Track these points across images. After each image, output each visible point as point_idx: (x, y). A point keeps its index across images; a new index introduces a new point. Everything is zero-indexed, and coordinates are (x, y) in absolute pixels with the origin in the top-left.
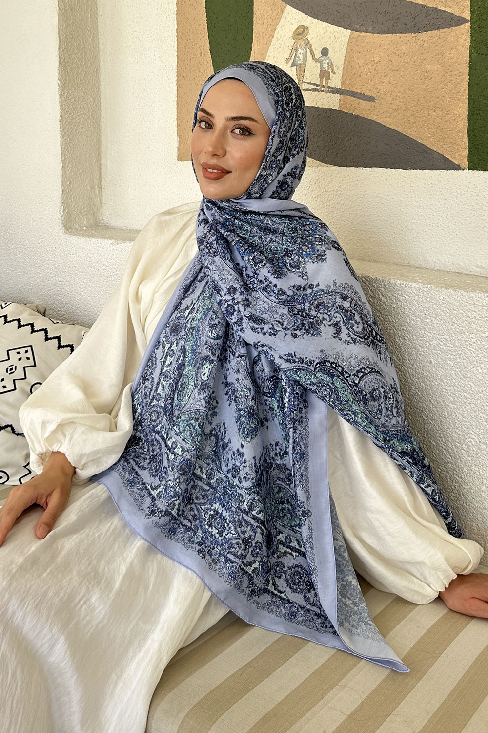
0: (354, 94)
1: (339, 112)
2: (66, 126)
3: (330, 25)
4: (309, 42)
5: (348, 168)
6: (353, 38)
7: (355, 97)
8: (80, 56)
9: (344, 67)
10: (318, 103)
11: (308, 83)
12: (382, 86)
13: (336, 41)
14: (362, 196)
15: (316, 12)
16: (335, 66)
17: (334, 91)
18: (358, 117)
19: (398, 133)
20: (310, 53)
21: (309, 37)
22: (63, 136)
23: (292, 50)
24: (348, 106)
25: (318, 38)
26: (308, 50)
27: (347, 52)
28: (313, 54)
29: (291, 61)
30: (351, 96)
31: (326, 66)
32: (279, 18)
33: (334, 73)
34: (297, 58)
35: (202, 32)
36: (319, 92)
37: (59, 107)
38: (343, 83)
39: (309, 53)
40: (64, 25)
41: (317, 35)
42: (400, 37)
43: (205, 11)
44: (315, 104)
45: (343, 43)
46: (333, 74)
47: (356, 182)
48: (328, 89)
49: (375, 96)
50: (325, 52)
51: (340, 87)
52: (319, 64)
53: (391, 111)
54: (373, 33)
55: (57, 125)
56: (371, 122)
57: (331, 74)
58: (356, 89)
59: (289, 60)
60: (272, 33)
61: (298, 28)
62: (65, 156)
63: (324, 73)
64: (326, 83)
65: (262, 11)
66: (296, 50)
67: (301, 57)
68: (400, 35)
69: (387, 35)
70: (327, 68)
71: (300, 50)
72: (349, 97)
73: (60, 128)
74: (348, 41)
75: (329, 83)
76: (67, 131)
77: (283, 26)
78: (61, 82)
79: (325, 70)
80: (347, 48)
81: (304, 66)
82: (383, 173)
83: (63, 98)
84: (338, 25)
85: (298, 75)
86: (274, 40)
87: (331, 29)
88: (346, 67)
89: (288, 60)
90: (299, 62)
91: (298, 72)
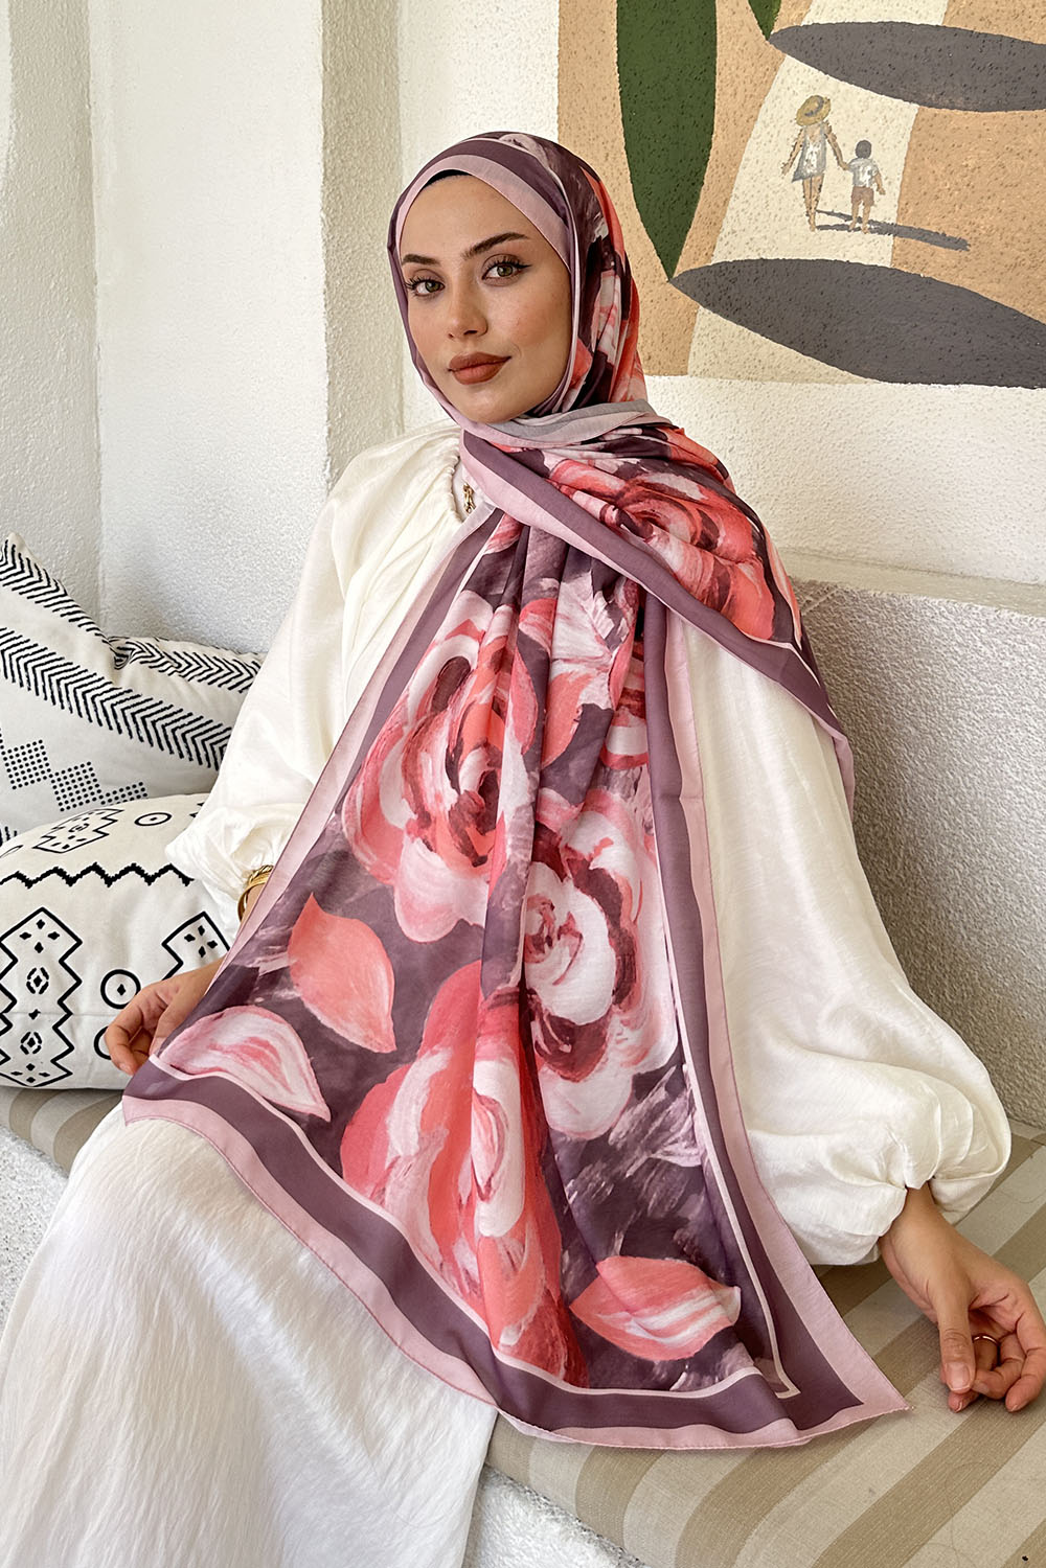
0: (923, 235)
1: (890, 272)
2: (337, 301)
3: (874, 95)
4: (831, 130)
5: (909, 386)
6: (923, 120)
7: (926, 241)
8: (364, 165)
9: (903, 181)
10: (848, 254)
11: (828, 214)
12: (983, 217)
13: (888, 127)
14: (939, 443)
15: (846, 68)
16: (884, 177)
17: (882, 229)
18: (930, 281)
19: (1017, 313)
20: (832, 152)
21: (831, 119)
22: (331, 323)
23: (794, 147)
24: (911, 258)
25: (850, 121)
26: (828, 145)
27: (909, 148)
28: (837, 153)
29: (793, 169)
30: (918, 239)
31: (865, 179)
32: (769, 82)
33: (883, 193)
34: (805, 163)
35: (609, 113)
36: (849, 231)
37: (324, 266)
38: (901, 212)
39: (830, 152)
40: (334, 102)
41: (848, 116)
42: (1022, 118)
43: (616, 70)
44: (842, 255)
45: (902, 131)
46: (881, 193)
47: (926, 415)
48: (868, 226)
49: (966, 238)
50: (864, 149)
51: (895, 222)
52: (852, 175)
53: (1002, 268)
54: (965, 110)
55: (321, 299)
56: (959, 291)
57: (876, 194)
58: (929, 224)
59: (788, 167)
60: (754, 113)
61: (807, 101)
62: (334, 360)
63: (861, 193)
64: (864, 214)
65: (733, 69)
66: (804, 146)
67: (814, 160)
68: (1022, 113)
69: (994, 113)
70: (867, 182)
71: (811, 146)
72: (913, 241)
73: (326, 306)
74: (913, 127)
75: (871, 214)
76: (339, 313)
77: (777, 98)
78: (327, 215)
79: (864, 187)
80: (911, 140)
81: (819, 178)
82: (983, 397)
83: (331, 247)
84: (892, 93)
85: (807, 197)
86: (758, 126)
87: (877, 102)
88: (907, 180)
89: (786, 167)
90: (809, 171)
91: (808, 192)
